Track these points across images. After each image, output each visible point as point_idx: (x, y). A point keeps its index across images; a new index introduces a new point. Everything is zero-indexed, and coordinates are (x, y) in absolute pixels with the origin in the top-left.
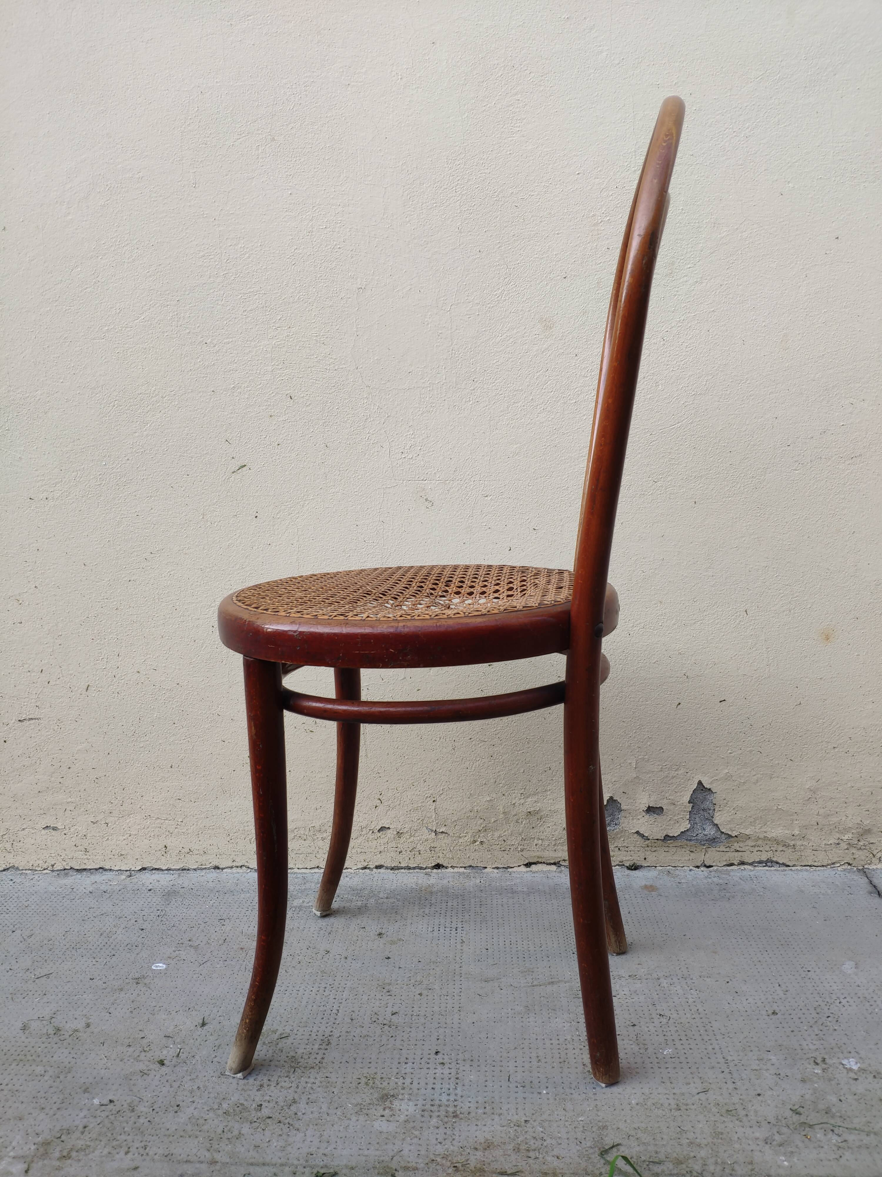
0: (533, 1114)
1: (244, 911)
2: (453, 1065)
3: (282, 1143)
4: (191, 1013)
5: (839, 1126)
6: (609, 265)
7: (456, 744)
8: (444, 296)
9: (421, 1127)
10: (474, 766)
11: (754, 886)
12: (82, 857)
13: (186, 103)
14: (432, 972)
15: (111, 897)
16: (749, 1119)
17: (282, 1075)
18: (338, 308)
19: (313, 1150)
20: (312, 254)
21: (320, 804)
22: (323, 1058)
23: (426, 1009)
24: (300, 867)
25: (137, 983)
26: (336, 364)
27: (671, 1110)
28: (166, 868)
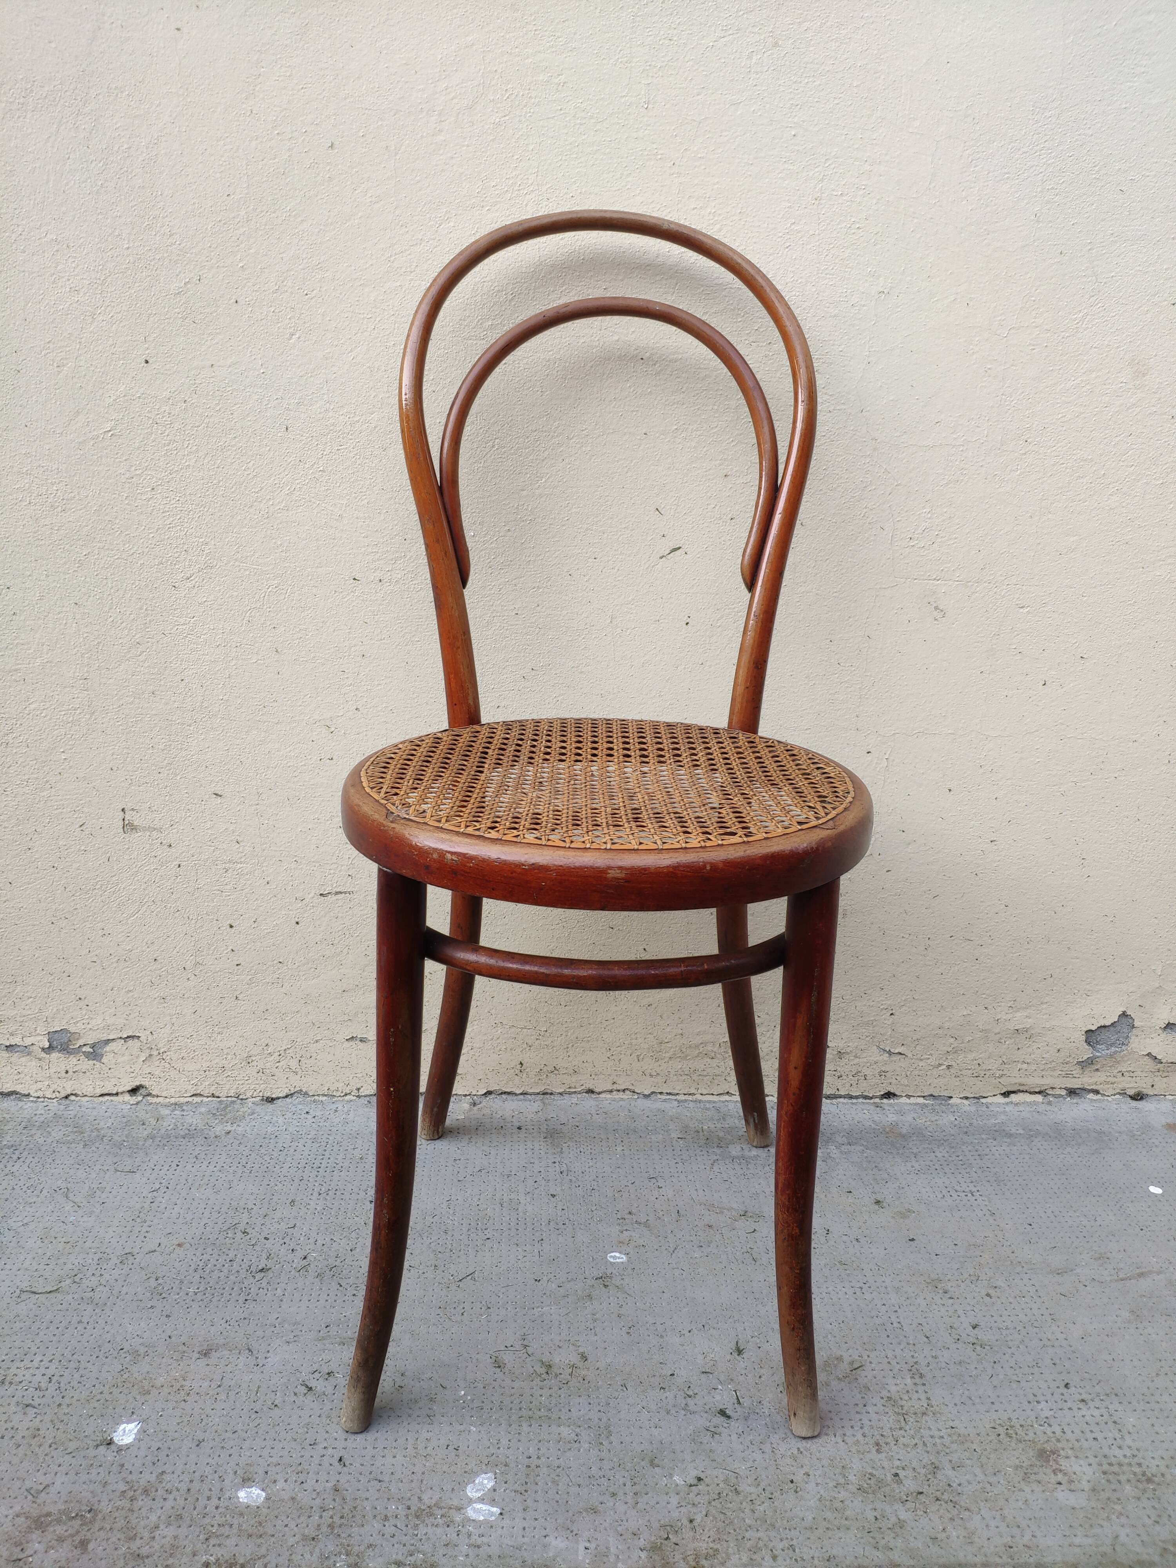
2: (1098, 1403)
3: (962, 1532)
4: (710, 1333)
7: (934, 944)
10: (951, 972)
14: (981, 1261)
18: (846, 319)
19: (1007, 1540)
20: (816, 233)
22: (928, 1399)
23: (1011, 1318)
25: (605, 1286)
28: (521, 1091)
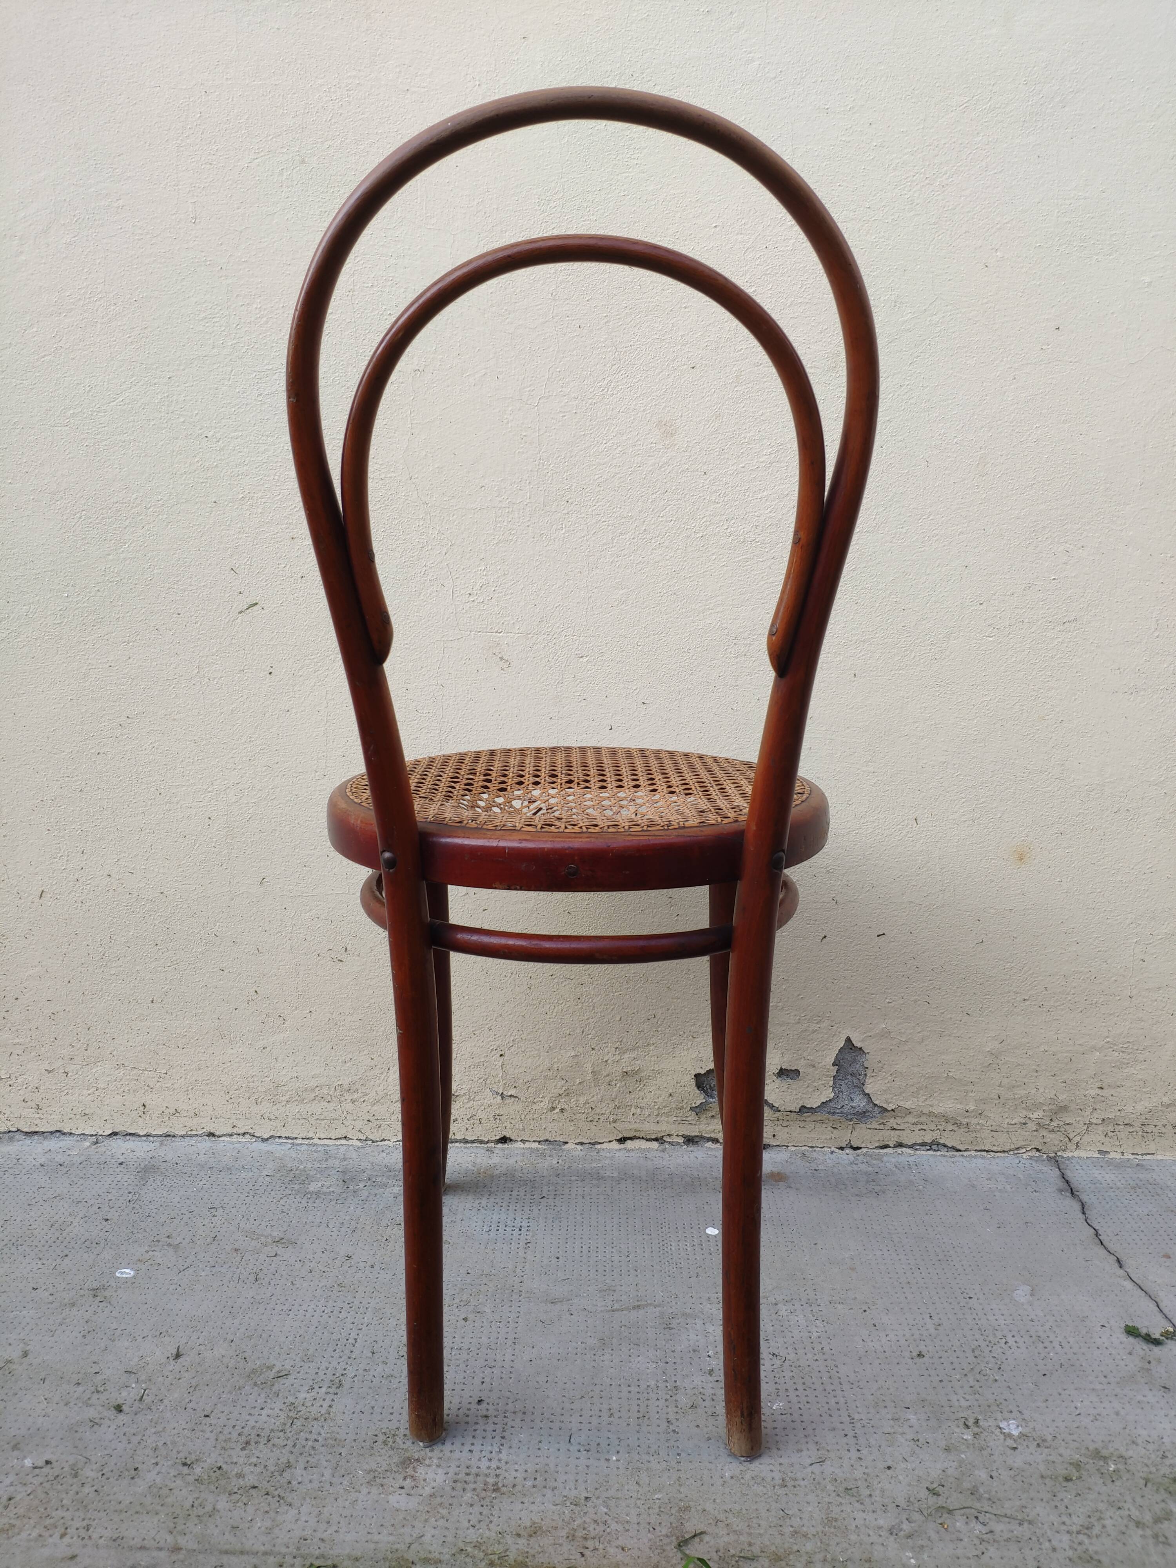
0: (596, 1489)
1: (243, 1196)
2: (500, 1418)
3: (268, 1524)
4: (162, 1340)
5: (986, 1512)
6: (752, 353)
7: (533, 982)
8: (530, 385)
9: (450, 1505)
10: (555, 1011)
11: (912, 1178)
12: (33, 1116)
13: (185, 106)
14: (483, 1288)
15: (69, 1172)
16: (873, 1501)
17: (276, 1428)
19: (308, 1533)
21: (350, 1056)
22: (330, 1406)
23: (471, 1340)
24: (322, 1136)
25: (95, 1296)
26: (383, 471)
27: (774, 1487)
28: (144, 1133)
